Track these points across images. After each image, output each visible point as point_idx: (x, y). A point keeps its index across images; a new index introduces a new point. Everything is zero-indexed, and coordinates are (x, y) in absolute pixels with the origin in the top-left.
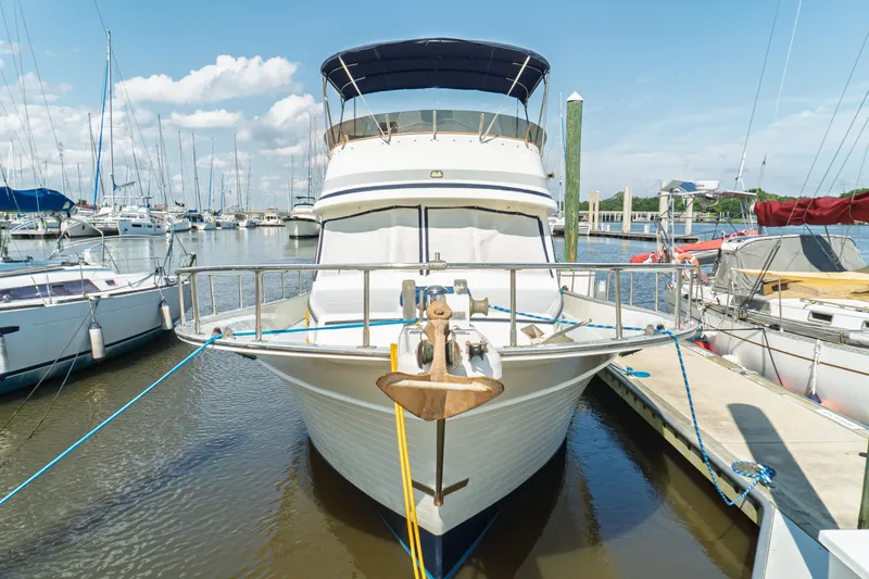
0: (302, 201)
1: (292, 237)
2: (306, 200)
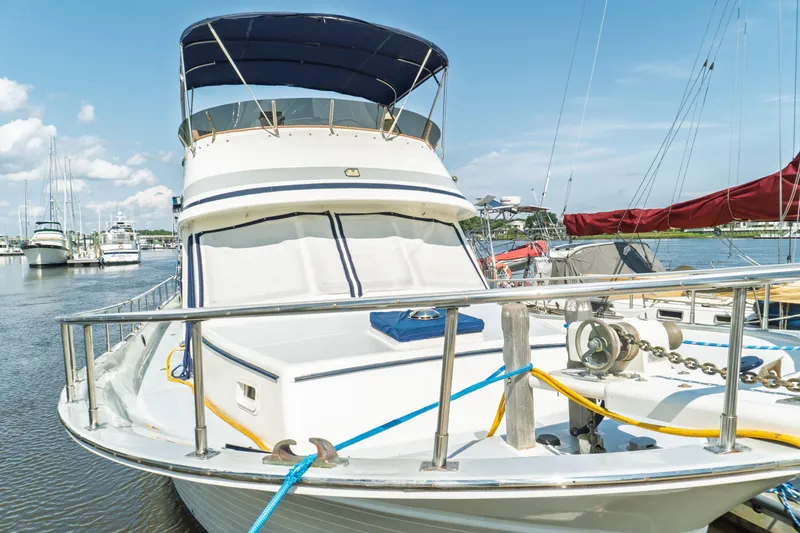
0: (43, 227)
1: (33, 266)
2: (47, 226)
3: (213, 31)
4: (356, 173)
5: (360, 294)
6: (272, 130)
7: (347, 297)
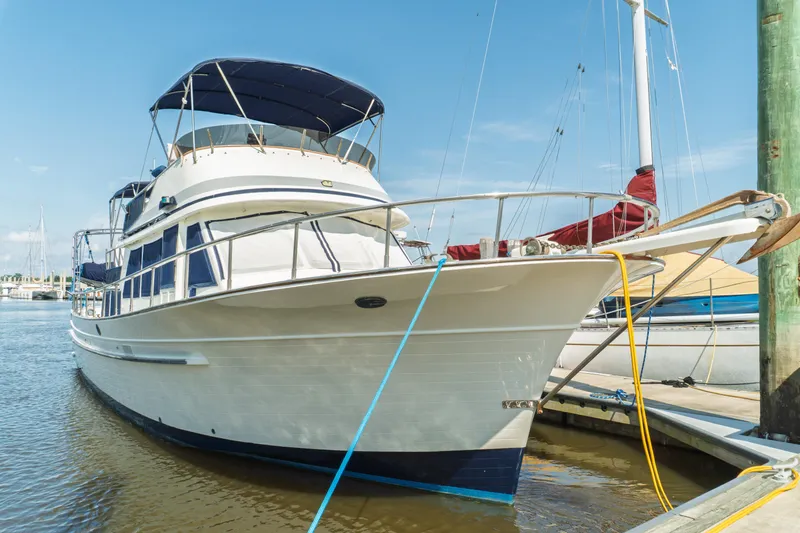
3: (219, 68)
4: (329, 184)
5: (339, 270)
6: (259, 148)
7: (330, 272)
